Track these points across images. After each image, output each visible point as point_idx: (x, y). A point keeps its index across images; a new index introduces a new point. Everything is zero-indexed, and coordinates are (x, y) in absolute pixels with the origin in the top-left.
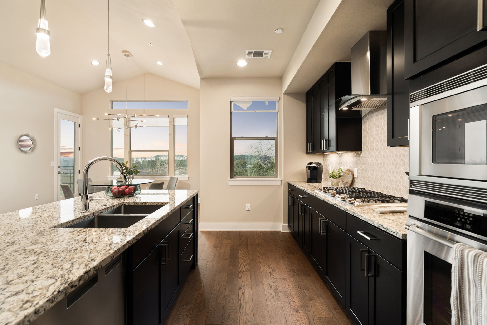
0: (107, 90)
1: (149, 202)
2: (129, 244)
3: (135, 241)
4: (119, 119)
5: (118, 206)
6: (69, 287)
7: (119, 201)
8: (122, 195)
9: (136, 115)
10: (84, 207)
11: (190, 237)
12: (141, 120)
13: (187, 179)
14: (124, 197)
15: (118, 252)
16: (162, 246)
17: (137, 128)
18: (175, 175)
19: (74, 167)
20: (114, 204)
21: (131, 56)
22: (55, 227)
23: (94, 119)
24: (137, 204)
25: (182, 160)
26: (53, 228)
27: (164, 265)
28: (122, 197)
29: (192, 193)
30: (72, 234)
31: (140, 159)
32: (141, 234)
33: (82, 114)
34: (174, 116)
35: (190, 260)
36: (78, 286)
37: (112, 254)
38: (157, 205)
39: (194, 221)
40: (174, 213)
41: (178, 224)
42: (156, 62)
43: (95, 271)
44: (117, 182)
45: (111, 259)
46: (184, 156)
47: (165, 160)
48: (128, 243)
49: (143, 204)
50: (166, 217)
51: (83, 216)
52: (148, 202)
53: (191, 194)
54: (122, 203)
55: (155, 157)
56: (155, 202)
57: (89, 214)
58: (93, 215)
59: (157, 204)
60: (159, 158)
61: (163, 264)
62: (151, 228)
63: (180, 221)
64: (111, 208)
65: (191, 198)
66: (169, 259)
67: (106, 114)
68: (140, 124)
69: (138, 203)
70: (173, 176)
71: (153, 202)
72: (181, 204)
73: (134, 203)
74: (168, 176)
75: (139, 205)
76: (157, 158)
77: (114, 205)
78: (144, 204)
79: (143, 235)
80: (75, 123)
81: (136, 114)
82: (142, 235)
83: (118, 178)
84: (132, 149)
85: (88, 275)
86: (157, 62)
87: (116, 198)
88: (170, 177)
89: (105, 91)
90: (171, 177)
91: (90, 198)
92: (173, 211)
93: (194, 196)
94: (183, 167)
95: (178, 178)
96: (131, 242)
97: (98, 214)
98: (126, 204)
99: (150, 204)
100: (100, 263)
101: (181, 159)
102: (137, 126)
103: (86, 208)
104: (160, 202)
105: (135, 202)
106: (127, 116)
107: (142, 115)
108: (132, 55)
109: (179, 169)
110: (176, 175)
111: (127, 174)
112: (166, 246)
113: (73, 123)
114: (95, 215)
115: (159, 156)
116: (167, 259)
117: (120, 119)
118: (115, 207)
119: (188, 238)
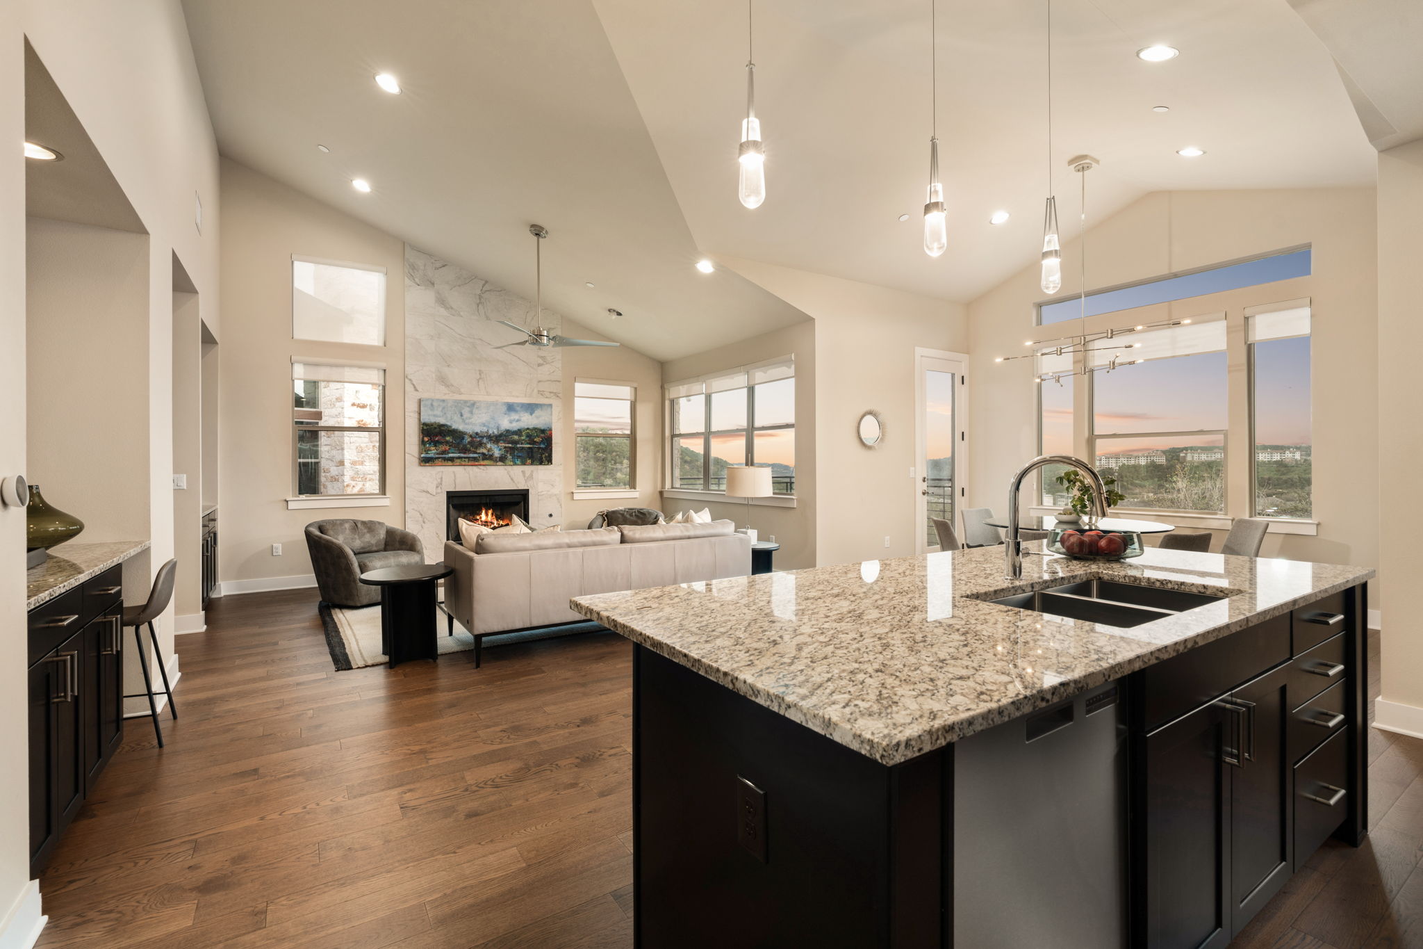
0: (1047, 288)
1: (1175, 582)
2: (1141, 663)
3: (1154, 661)
4: (1060, 351)
5: (1084, 579)
6: (1038, 697)
7: (1084, 566)
8: (1091, 553)
9: (1112, 333)
10: (1011, 569)
11: (1331, 724)
12: (1128, 344)
13: (1312, 531)
14: (1095, 558)
15: (1117, 669)
16: (1224, 709)
17: (1114, 368)
18: (1253, 512)
19: (951, 480)
20: (1076, 573)
21: (1094, 164)
22: (967, 597)
23: (999, 360)
24: (1138, 581)
25: (1280, 464)
26: (964, 597)
27: (1232, 765)
28: (1091, 560)
29: (1340, 577)
30: (1005, 614)
31: (1113, 459)
32: (1168, 649)
33: (968, 353)
34: (1248, 313)
35: (1332, 802)
36: (1050, 703)
37: (1106, 669)
38: (1200, 592)
39: (1349, 675)
40: (1264, 622)
41: (1280, 664)
42: (1177, 152)
43: (1076, 690)
44: (1057, 524)
45: (1104, 679)
46: (1288, 448)
47: (1203, 463)
48: (1138, 659)
49: (1154, 583)
50: (1241, 627)
51: (1013, 587)
52: (1170, 582)
53: (1335, 577)
54: (1093, 572)
55: (1164, 452)
56: (1193, 584)
57: (1023, 585)
58: (1030, 589)
59: (1203, 590)
60: (1182, 455)
61: (1229, 763)
62: (1196, 643)
63: (1290, 659)
64: (1069, 582)
65: (1334, 591)
66: (1249, 756)
67: (1029, 343)
68: (1123, 357)
69: (1140, 579)
70: (1247, 517)
71: (1187, 584)
72: (1295, 602)
73: (1127, 578)
74: (1226, 514)
75: (1143, 584)
76: (1173, 457)
77: (1076, 576)
78: (1158, 584)
79: (1175, 654)
80: (953, 375)
81: (1112, 330)
82: (1172, 652)
83: (1059, 512)
84: (1096, 433)
85: (1066, 690)
86: (1180, 153)
87: (1076, 558)
88: (1233, 520)
89: (1042, 291)
90: (1236, 519)
91: (1023, 549)
92: (1264, 618)
93: (1350, 585)
94: (1287, 488)
95: (1270, 524)
96: (1146, 660)
97: (1042, 589)
98: (1106, 577)
99: (1176, 587)
100: (1085, 676)
101: (1277, 457)
102: (1114, 363)
103: (1017, 571)
104: (1211, 586)
105: (1131, 576)
106: (1082, 338)
107: (1132, 330)
108: (1097, 162)
109: (1269, 495)
110: (1257, 514)
111: (1087, 503)
112: (1238, 713)
113: (950, 376)
114: (1035, 590)
115: (1182, 450)
116: (1244, 755)
117: (1063, 351)
118: (1078, 581)
119: (1325, 724)
